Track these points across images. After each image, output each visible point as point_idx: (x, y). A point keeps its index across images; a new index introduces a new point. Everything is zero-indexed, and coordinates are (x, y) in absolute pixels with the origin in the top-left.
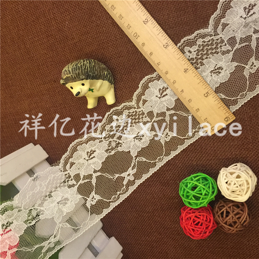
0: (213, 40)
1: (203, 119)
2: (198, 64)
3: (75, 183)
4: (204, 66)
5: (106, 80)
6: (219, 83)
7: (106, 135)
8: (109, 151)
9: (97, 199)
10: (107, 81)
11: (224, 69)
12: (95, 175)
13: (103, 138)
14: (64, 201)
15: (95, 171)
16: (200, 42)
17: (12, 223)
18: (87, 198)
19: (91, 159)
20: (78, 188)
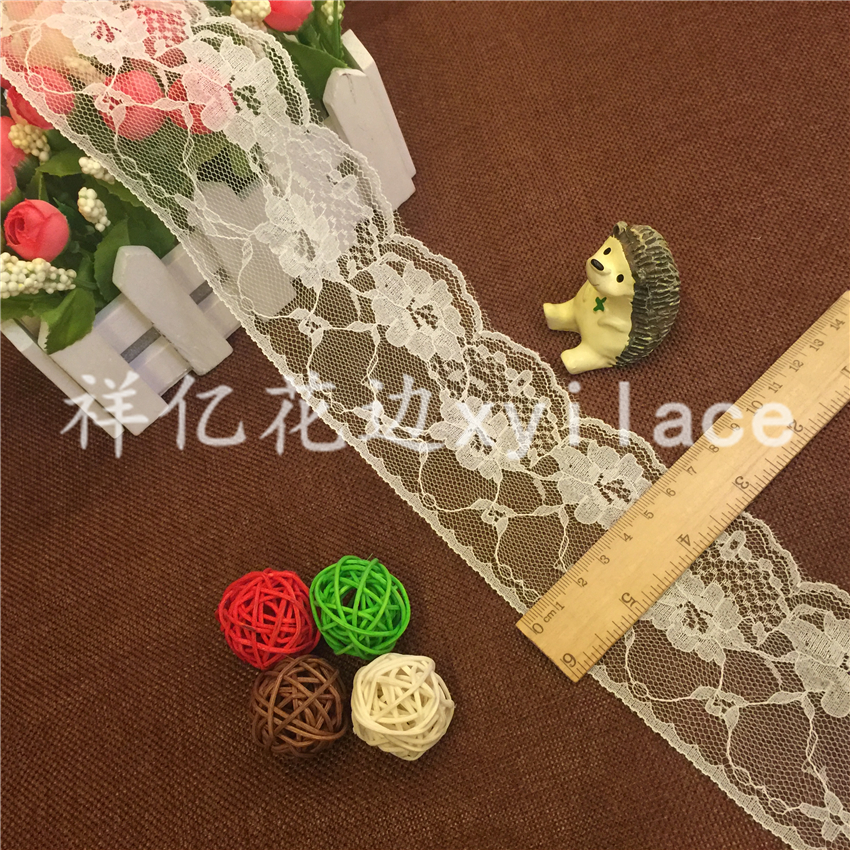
0: (774, 599)
1: (558, 599)
2: (704, 569)
3: (351, 277)
4: (703, 585)
5: (630, 341)
6: (663, 629)
7: (479, 355)
8: (437, 365)
9: (310, 335)
10: (627, 344)
11: (703, 636)
12: (372, 328)
13: (470, 346)
14: (306, 248)
15: (382, 330)
16: (765, 565)
17: (257, 114)
18: (313, 311)
19: (414, 318)
20: (338, 285)
